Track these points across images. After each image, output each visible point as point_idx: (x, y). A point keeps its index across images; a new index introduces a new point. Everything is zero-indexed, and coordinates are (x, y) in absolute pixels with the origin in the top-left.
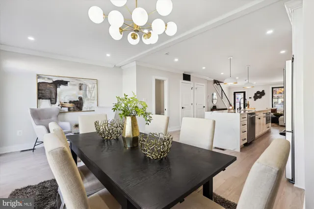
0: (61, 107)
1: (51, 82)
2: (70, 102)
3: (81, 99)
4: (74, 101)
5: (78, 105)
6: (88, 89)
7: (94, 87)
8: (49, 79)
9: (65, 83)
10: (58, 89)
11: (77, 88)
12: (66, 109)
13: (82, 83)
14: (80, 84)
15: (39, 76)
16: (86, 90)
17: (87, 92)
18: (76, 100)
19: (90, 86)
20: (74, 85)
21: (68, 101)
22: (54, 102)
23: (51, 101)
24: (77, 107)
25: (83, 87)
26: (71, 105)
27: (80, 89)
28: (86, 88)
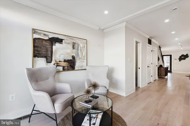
0: (57, 66)
1: (46, 38)
2: (65, 61)
3: (74, 57)
4: (68, 60)
5: (71, 64)
6: (79, 49)
7: (84, 47)
8: (45, 35)
9: (60, 41)
10: (54, 47)
11: (71, 46)
12: (61, 68)
13: (75, 42)
14: (73, 43)
15: (34, 31)
16: (78, 49)
17: (79, 51)
18: (70, 59)
19: (81, 45)
20: (69, 43)
21: (63, 60)
22: (49, 60)
23: (47, 59)
24: (70, 66)
25: (76, 46)
26: (65, 64)
27: (74, 48)
28: (78, 48)
